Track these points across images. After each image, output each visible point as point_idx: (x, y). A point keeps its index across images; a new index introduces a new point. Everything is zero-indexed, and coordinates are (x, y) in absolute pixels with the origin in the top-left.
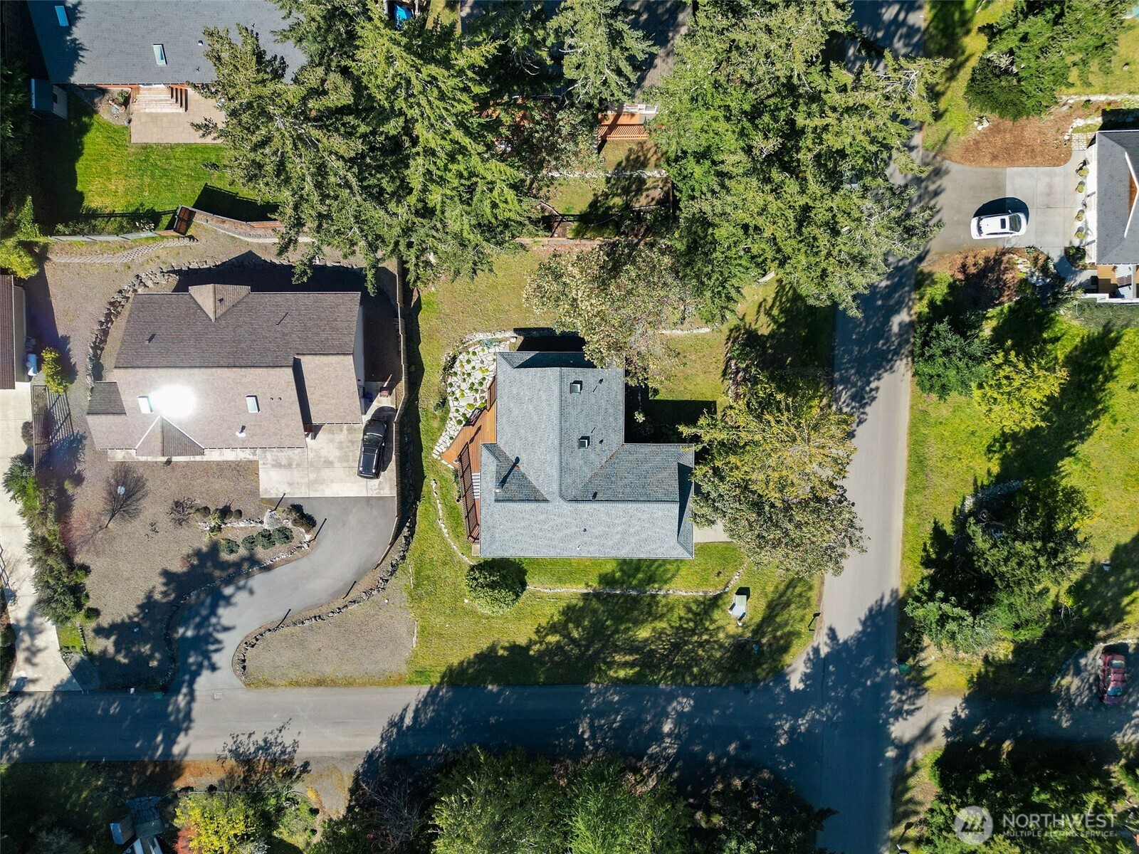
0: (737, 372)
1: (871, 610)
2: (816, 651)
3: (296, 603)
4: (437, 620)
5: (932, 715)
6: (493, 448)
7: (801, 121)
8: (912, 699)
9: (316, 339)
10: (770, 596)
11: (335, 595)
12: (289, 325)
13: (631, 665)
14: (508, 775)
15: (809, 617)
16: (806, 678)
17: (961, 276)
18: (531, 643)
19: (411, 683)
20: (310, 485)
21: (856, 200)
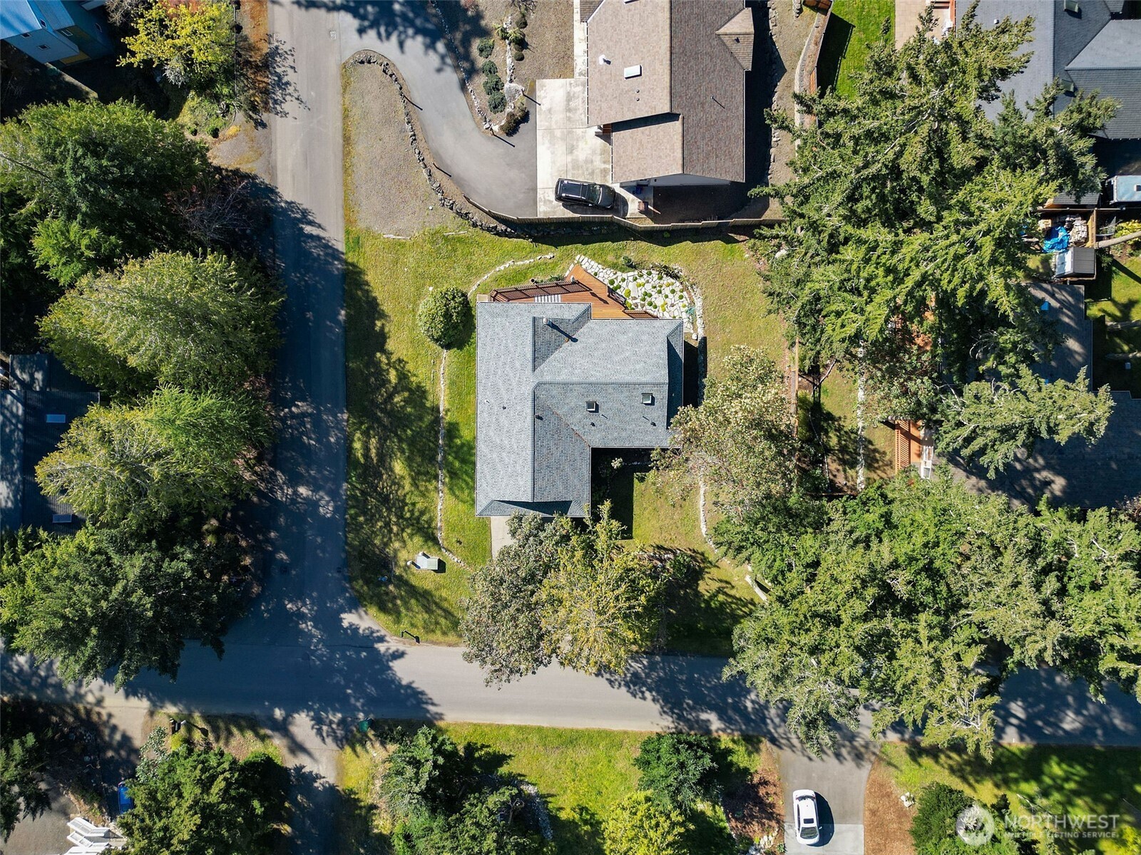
0: (661, 560)
1: (422, 693)
2: (381, 639)
3: (430, 115)
4: (411, 259)
5: (317, 754)
6: (586, 315)
7: (923, 617)
8: (333, 734)
9: (699, 137)
10: (437, 594)
11: (436, 155)
12: (712, 109)
13: (366, 455)
14: (256, 329)
15: (415, 632)
16: (354, 629)
17: (756, 780)
18: (388, 354)
19: (347, 232)
20: (549, 130)
21: (848, 670)
